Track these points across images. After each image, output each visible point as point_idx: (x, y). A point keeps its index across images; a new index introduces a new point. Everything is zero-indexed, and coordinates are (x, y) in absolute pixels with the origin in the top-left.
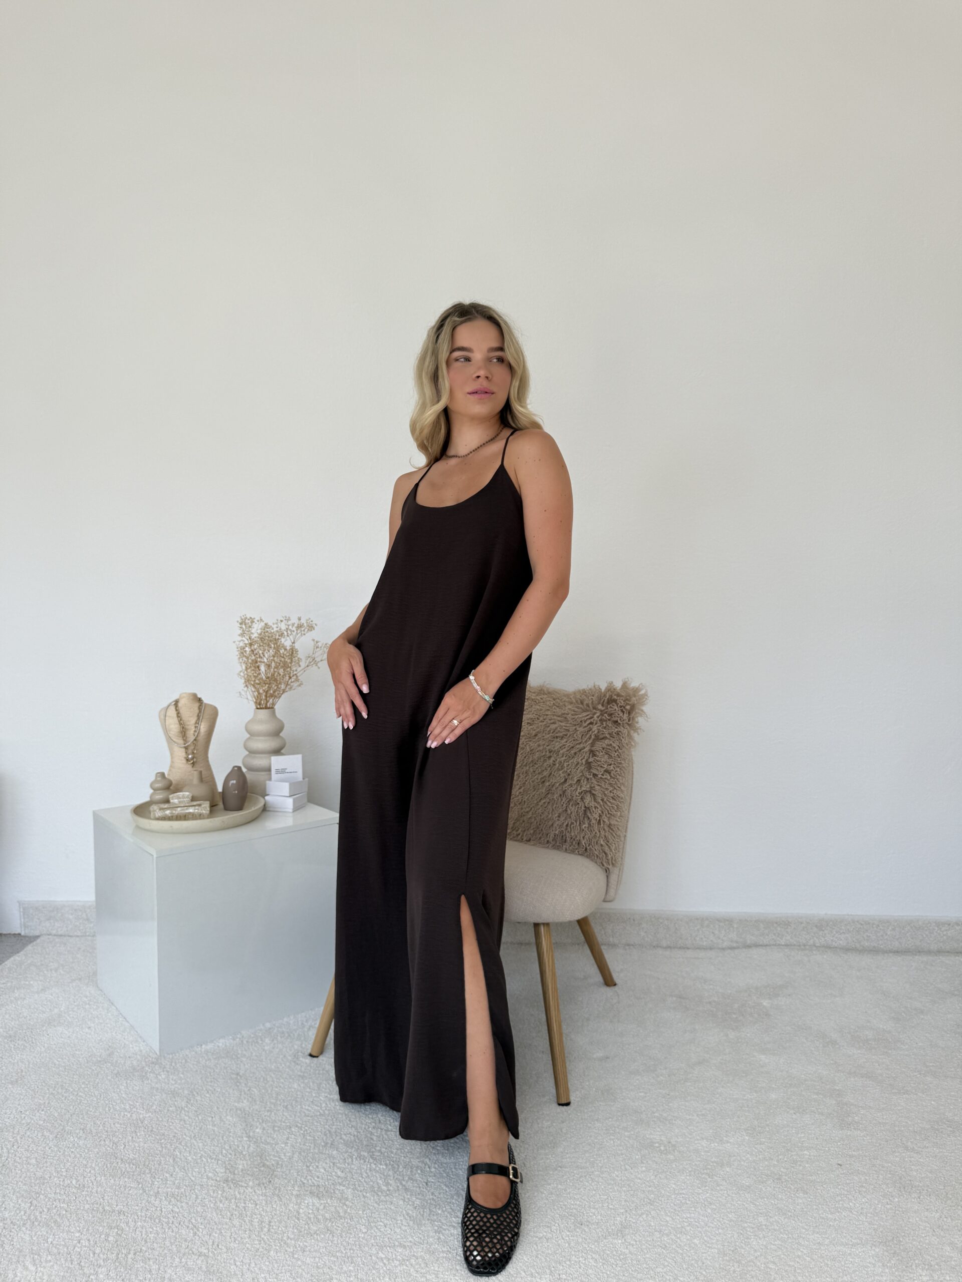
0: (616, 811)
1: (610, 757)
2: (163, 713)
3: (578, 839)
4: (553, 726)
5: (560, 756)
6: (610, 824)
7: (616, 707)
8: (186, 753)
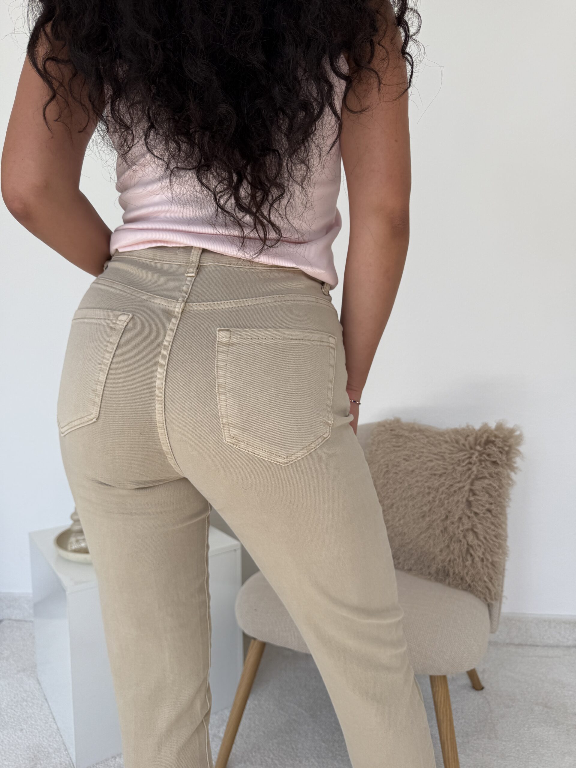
0: (498, 548)
1: (491, 496)
3: (461, 574)
4: (430, 464)
5: (440, 493)
6: (493, 561)
7: (494, 449)
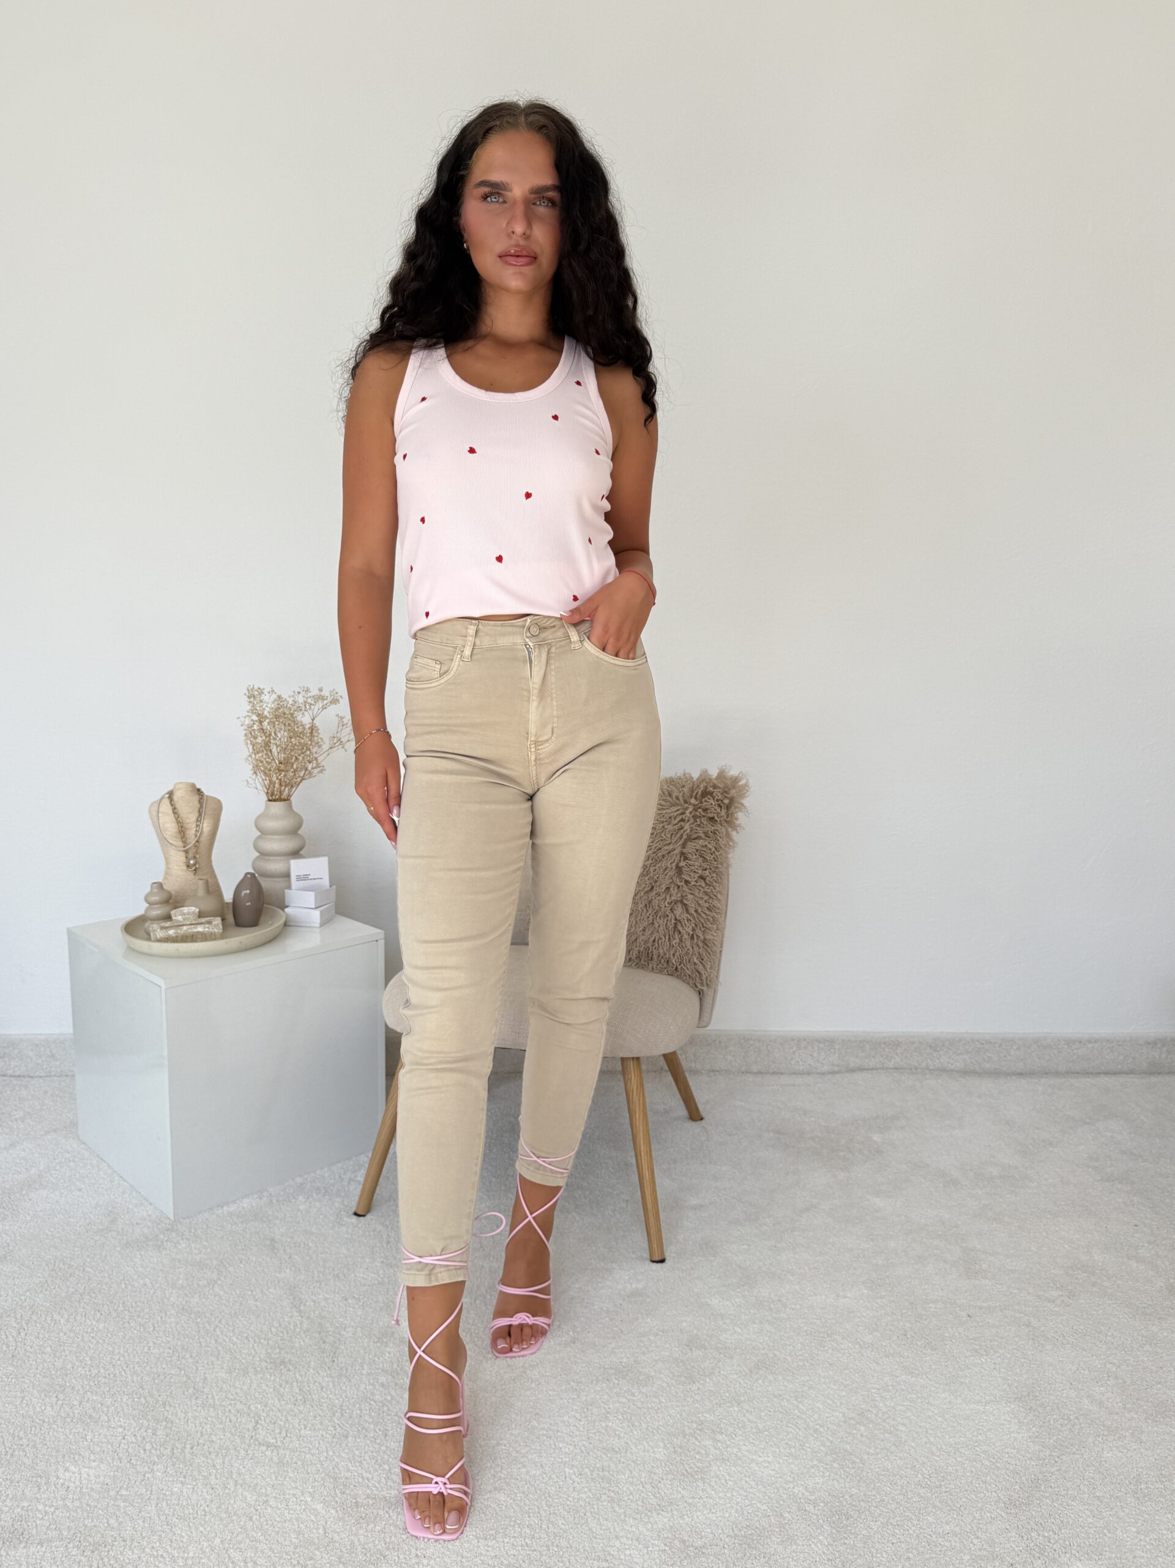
0: (711, 924)
1: (705, 860)
2: (155, 808)
3: (667, 956)
6: (705, 939)
7: (712, 801)
8: (186, 857)
